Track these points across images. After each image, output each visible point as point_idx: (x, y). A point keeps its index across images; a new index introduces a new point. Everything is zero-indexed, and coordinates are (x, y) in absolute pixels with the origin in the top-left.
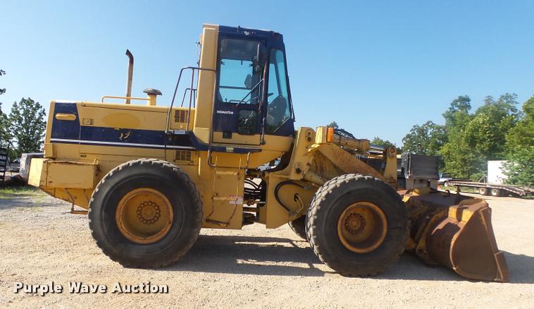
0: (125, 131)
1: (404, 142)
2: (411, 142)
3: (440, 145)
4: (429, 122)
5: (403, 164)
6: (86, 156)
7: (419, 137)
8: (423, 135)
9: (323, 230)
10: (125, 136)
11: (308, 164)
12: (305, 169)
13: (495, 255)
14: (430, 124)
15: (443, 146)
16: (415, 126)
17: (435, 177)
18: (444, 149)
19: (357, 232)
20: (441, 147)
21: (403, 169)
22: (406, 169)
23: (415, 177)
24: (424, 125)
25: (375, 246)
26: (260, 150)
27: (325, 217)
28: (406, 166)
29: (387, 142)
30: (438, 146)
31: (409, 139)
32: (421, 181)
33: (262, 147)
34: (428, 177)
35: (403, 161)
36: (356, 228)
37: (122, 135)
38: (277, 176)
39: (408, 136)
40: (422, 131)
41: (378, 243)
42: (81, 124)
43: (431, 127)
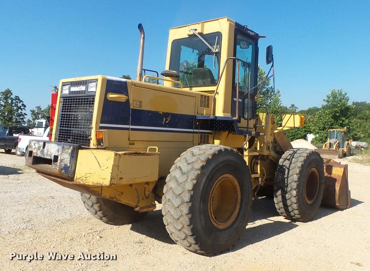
0: (166, 115)
6: (134, 144)
10: (166, 120)
37: (164, 119)
42: (131, 107)
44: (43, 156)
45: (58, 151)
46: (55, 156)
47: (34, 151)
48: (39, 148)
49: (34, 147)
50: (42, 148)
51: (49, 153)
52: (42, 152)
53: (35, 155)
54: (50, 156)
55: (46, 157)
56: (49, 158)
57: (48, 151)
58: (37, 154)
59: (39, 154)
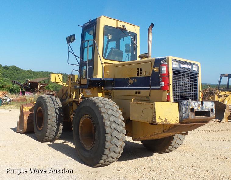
44: (203, 110)
45: (212, 106)
46: (211, 109)
47: (195, 108)
48: (199, 106)
49: (194, 105)
50: (201, 105)
51: (207, 108)
52: (202, 108)
53: (197, 110)
54: (208, 109)
55: (205, 110)
56: (208, 110)
57: (206, 106)
58: (198, 109)
59: (200, 109)
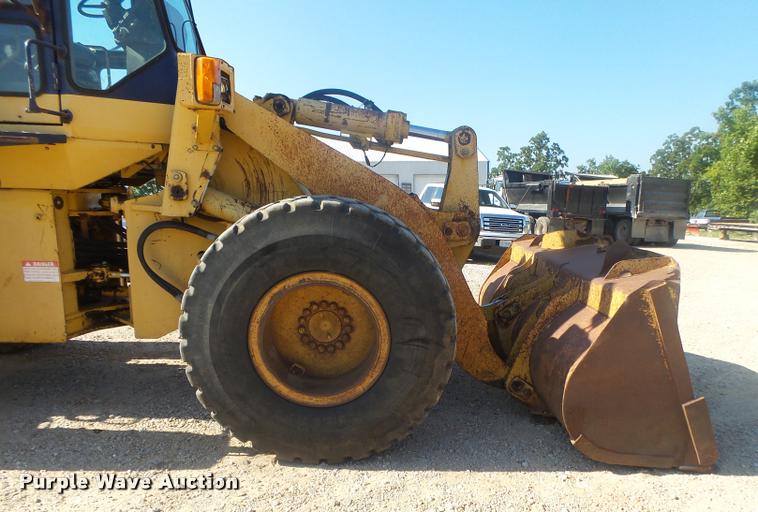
1: (654, 162)
2: (663, 162)
3: (707, 165)
4: (694, 129)
5: (628, 194)
7: (676, 153)
8: (684, 150)
9: (207, 352)
11: (205, 174)
12: (198, 187)
13: (683, 406)
14: (695, 133)
15: (711, 166)
16: (670, 137)
17: (684, 215)
18: (711, 173)
19: (330, 349)
20: (708, 168)
21: (628, 203)
22: (633, 203)
23: (648, 216)
24: (687, 134)
25: (360, 389)
26: (62, 139)
27: (209, 316)
28: (635, 197)
29: (627, 163)
30: (702, 166)
31: (662, 158)
32: (659, 222)
33: (66, 129)
34: (670, 215)
35: (629, 189)
36: (330, 339)
38: (144, 208)
39: (659, 153)
40: (682, 145)
41: (369, 381)
43: (697, 136)
